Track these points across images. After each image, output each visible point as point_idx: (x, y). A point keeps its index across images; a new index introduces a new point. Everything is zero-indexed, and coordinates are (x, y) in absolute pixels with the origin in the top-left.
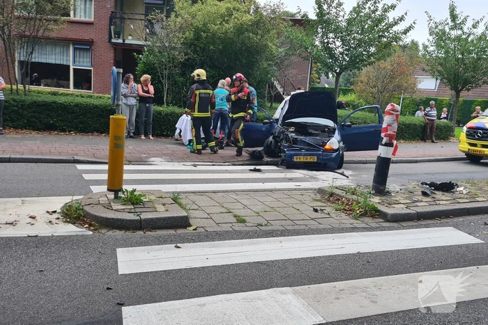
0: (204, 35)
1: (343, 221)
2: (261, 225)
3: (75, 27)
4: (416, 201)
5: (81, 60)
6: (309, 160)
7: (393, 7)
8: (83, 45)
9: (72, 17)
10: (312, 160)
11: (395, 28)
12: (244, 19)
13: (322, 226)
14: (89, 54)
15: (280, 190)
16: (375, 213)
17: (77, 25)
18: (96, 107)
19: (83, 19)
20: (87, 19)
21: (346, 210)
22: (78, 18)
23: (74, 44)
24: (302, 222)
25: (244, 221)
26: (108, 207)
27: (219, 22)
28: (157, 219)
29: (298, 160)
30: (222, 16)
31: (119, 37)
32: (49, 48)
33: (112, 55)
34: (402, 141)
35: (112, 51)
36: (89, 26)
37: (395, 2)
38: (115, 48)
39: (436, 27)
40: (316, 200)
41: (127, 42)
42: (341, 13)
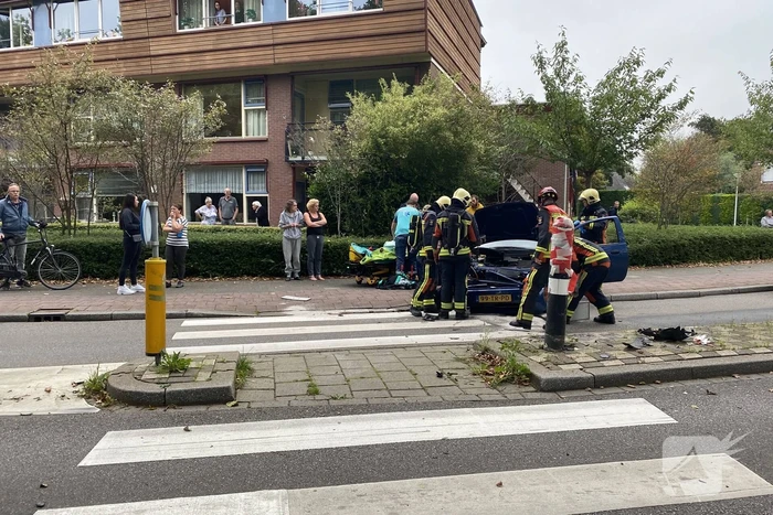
0: (381, 141)
1: (468, 391)
2: (335, 399)
3: (247, 147)
4: (605, 359)
5: (256, 185)
6: (500, 300)
7: (661, 73)
8: (258, 168)
9: (244, 136)
10: (504, 300)
11: (663, 103)
12: (434, 114)
13: (428, 399)
14: (264, 178)
15: (419, 345)
16: (525, 378)
17: (250, 144)
18: (245, 244)
19: (256, 137)
20: (261, 136)
21: (487, 374)
22: (251, 137)
23: (246, 168)
24: (403, 393)
25: (317, 393)
26: (138, 377)
27: (400, 123)
28: (186, 391)
29: (485, 301)
30: (406, 115)
31: (297, 154)
32: (219, 176)
33: (290, 177)
34: (701, 264)
35: (291, 172)
36: (263, 144)
37: (662, 67)
38: (294, 169)
39: (759, 92)
40: (458, 360)
41: (307, 158)
42: (583, 91)
